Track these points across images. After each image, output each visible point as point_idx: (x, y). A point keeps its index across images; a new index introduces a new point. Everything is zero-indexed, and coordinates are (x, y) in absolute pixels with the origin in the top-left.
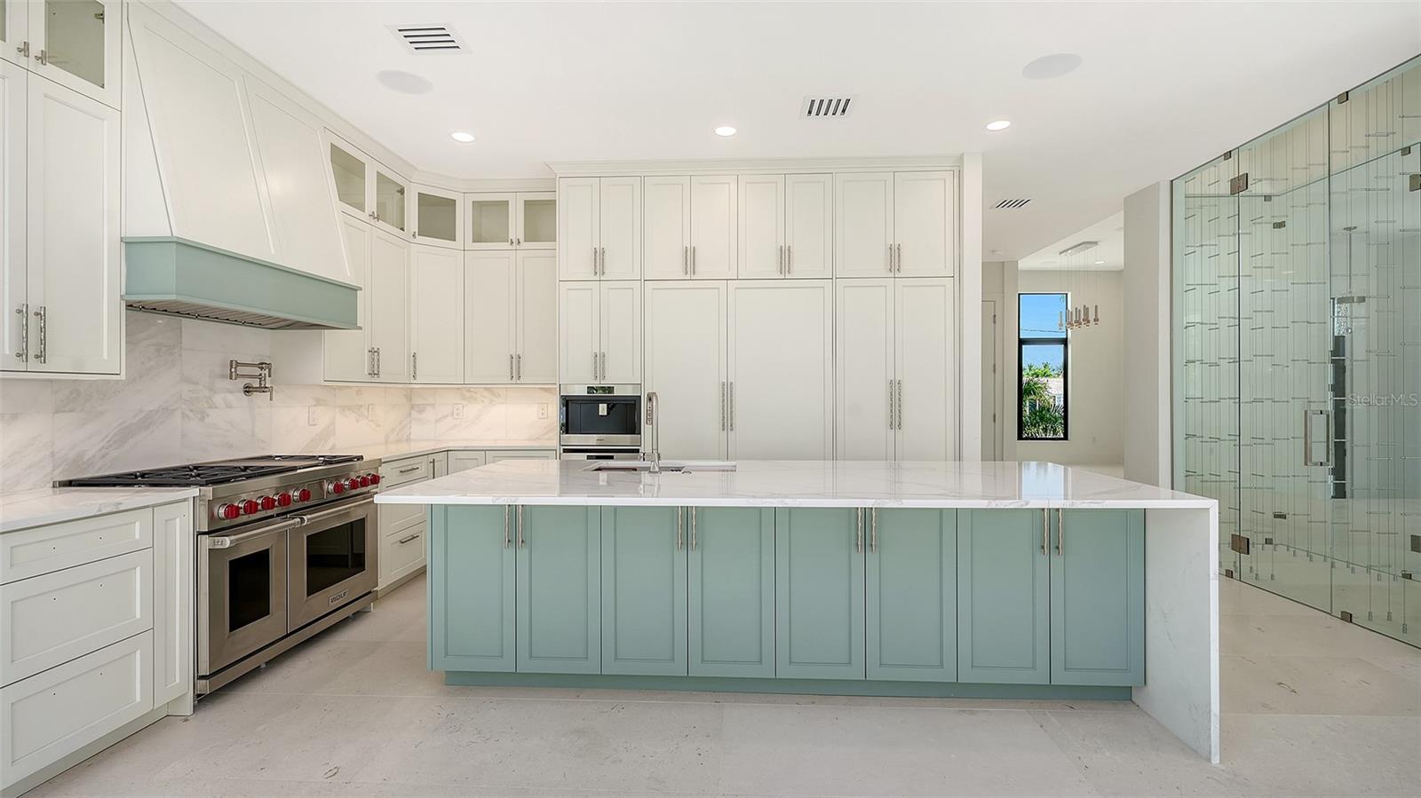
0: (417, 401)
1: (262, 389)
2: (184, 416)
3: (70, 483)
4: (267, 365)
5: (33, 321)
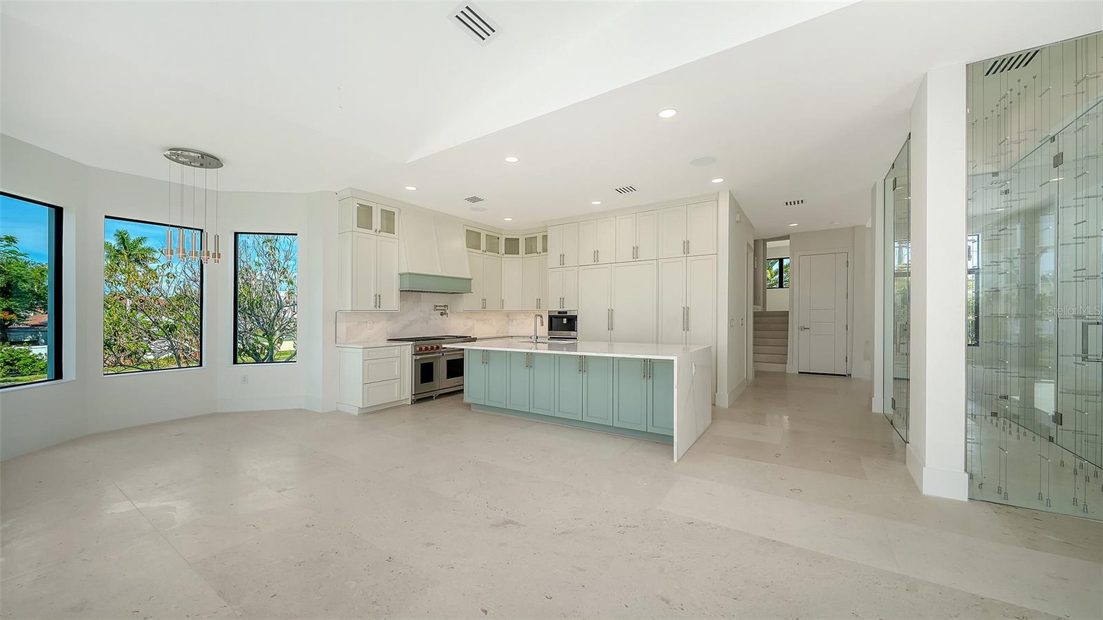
0: (511, 318)
1: (445, 314)
2: (422, 322)
3: (391, 340)
4: (447, 306)
5: (378, 298)
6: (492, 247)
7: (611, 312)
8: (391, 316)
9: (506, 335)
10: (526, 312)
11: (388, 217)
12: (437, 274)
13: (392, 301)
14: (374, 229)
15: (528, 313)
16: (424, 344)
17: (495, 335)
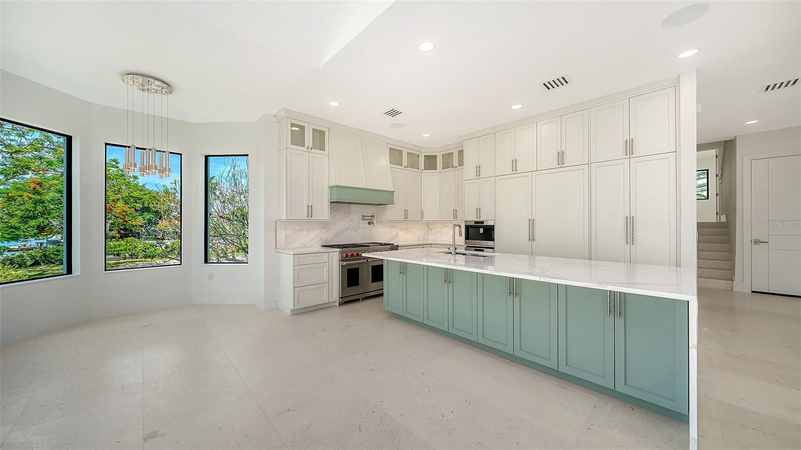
0: (430, 227)
1: (372, 223)
2: (352, 230)
3: (324, 246)
4: (373, 216)
5: (310, 209)
6: (413, 164)
7: (532, 222)
8: (324, 225)
9: (426, 242)
10: (444, 223)
11: (320, 135)
12: (362, 187)
13: (323, 211)
14: (306, 147)
15: (445, 223)
16: (350, 251)
17: (416, 243)
